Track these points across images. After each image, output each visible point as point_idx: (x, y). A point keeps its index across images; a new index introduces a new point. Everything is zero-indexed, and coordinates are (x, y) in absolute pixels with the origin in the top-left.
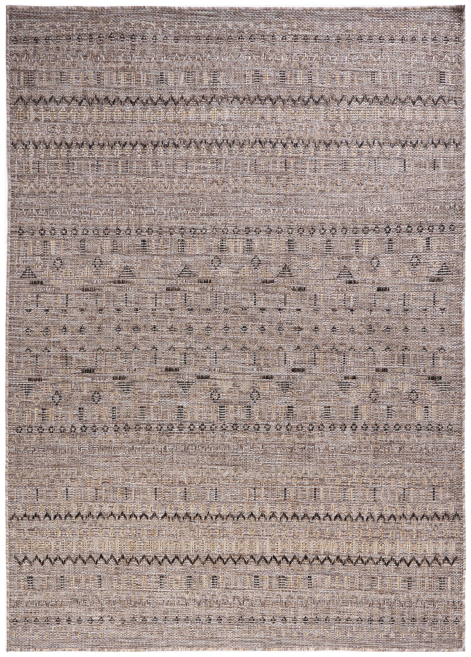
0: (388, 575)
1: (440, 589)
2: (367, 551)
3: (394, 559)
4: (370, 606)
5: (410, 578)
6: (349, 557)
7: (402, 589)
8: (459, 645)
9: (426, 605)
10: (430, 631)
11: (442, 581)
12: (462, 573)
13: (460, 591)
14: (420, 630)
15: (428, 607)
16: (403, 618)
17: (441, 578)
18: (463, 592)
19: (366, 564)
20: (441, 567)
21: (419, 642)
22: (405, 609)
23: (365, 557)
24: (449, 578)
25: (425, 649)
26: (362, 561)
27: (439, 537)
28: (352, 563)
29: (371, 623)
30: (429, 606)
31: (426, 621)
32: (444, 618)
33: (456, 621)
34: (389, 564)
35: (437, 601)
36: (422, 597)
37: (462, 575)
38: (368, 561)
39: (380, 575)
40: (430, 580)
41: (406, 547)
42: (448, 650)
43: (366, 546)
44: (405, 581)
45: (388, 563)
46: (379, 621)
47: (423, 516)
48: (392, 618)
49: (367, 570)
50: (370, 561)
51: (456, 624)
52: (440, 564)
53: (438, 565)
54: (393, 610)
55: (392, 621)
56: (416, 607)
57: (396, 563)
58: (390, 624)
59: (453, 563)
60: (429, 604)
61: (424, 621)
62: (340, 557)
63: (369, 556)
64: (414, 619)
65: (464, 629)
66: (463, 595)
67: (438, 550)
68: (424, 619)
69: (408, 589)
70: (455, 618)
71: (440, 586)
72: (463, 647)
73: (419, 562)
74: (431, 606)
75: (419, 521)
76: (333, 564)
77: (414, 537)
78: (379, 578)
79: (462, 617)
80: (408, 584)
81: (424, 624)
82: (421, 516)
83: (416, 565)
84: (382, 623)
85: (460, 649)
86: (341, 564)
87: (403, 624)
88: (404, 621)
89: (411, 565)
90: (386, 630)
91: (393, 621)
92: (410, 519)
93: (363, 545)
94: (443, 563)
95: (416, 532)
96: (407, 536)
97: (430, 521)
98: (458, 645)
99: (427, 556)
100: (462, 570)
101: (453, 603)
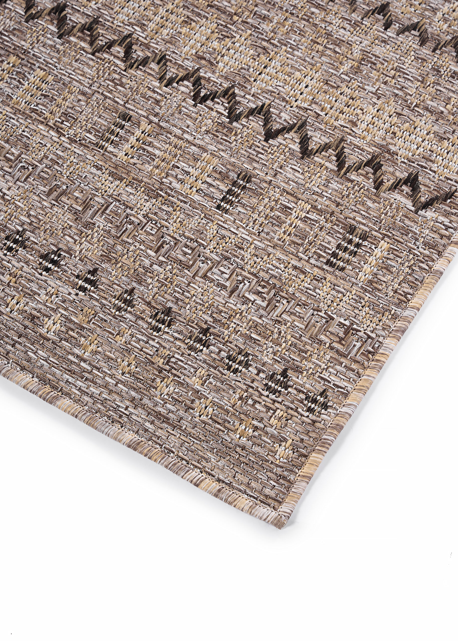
0: (179, 132)
1: (328, 263)
2: (165, 32)
3: (234, 95)
4: (49, 194)
5: (248, 178)
6: (96, 21)
7: (197, 197)
8: (272, 494)
9: (244, 287)
10: (195, 383)
11: (350, 242)
12: (440, 254)
13: (398, 305)
14: (160, 362)
15: (246, 301)
16: (131, 292)
17: (352, 230)
18: (407, 313)
19: (131, 66)
20: (376, 198)
21: (133, 400)
22: (161, 264)
23: (147, 46)
24: (384, 245)
25: (129, 436)
26: (128, 51)
27: (427, 109)
28: (91, 43)
29: (10, 249)
30: (252, 297)
31: (206, 344)
32: (279, 368)
33: (315, 401)
34: (209, 103)
35: (290, 298)
36: (247, 256)
37: (435, 256)
38: (145, 62)
39: (156, 120)
40: (313, 216)
41: (300, 81)
42: (216, 486)
43: (173, 17)
44: (224, 177)
45: (204, 99)
46: (45, 257)
47: (414, 27)
48: (94, 272)
49: (122, 85)
50: (153, 65)
51: (310, 410)
52: (378, 185)
53: (369, 184)
54: (119, 247)
55: (87, 280)
56: (205, 276)
57: (231, 111)
58: (74, 286)
59: (426, 206)
60: (258, 293)
61: (200, 341)
62: (68, 10)
63: (161, 47)
64: (168, 311)
65: (327, 444)
66: (399, 324)
67: (400, 142)
68: (205, 331)
69: (219, 207)
70: (320, 387)
71: (334, 255)
72: (284, 508)
73: (312, 146)
74: (259, 301)
75: (391, 33)
76: (32, 17)
77: (345, 68)
78: (144, 125)
79: (346, 395)
80: (229, 192)
81: (191, 348)
82: (407, 23)
83: (296, 147)
84: (47, 270)
85: (263, 510)
86: (54, 28)
87: (119, 309)
88: (129, 303)
89: (280, 139)
90: (44, 297)
91: (92, 283)
92: (366, 15)
93: (162, 11)
94: (395, 187)
95: (357, 54)
96: (323, 54)
97: (425, 51)
98: (267, 491)
99: (350, 138)
100: (443, 242)
101: (346, 333)
